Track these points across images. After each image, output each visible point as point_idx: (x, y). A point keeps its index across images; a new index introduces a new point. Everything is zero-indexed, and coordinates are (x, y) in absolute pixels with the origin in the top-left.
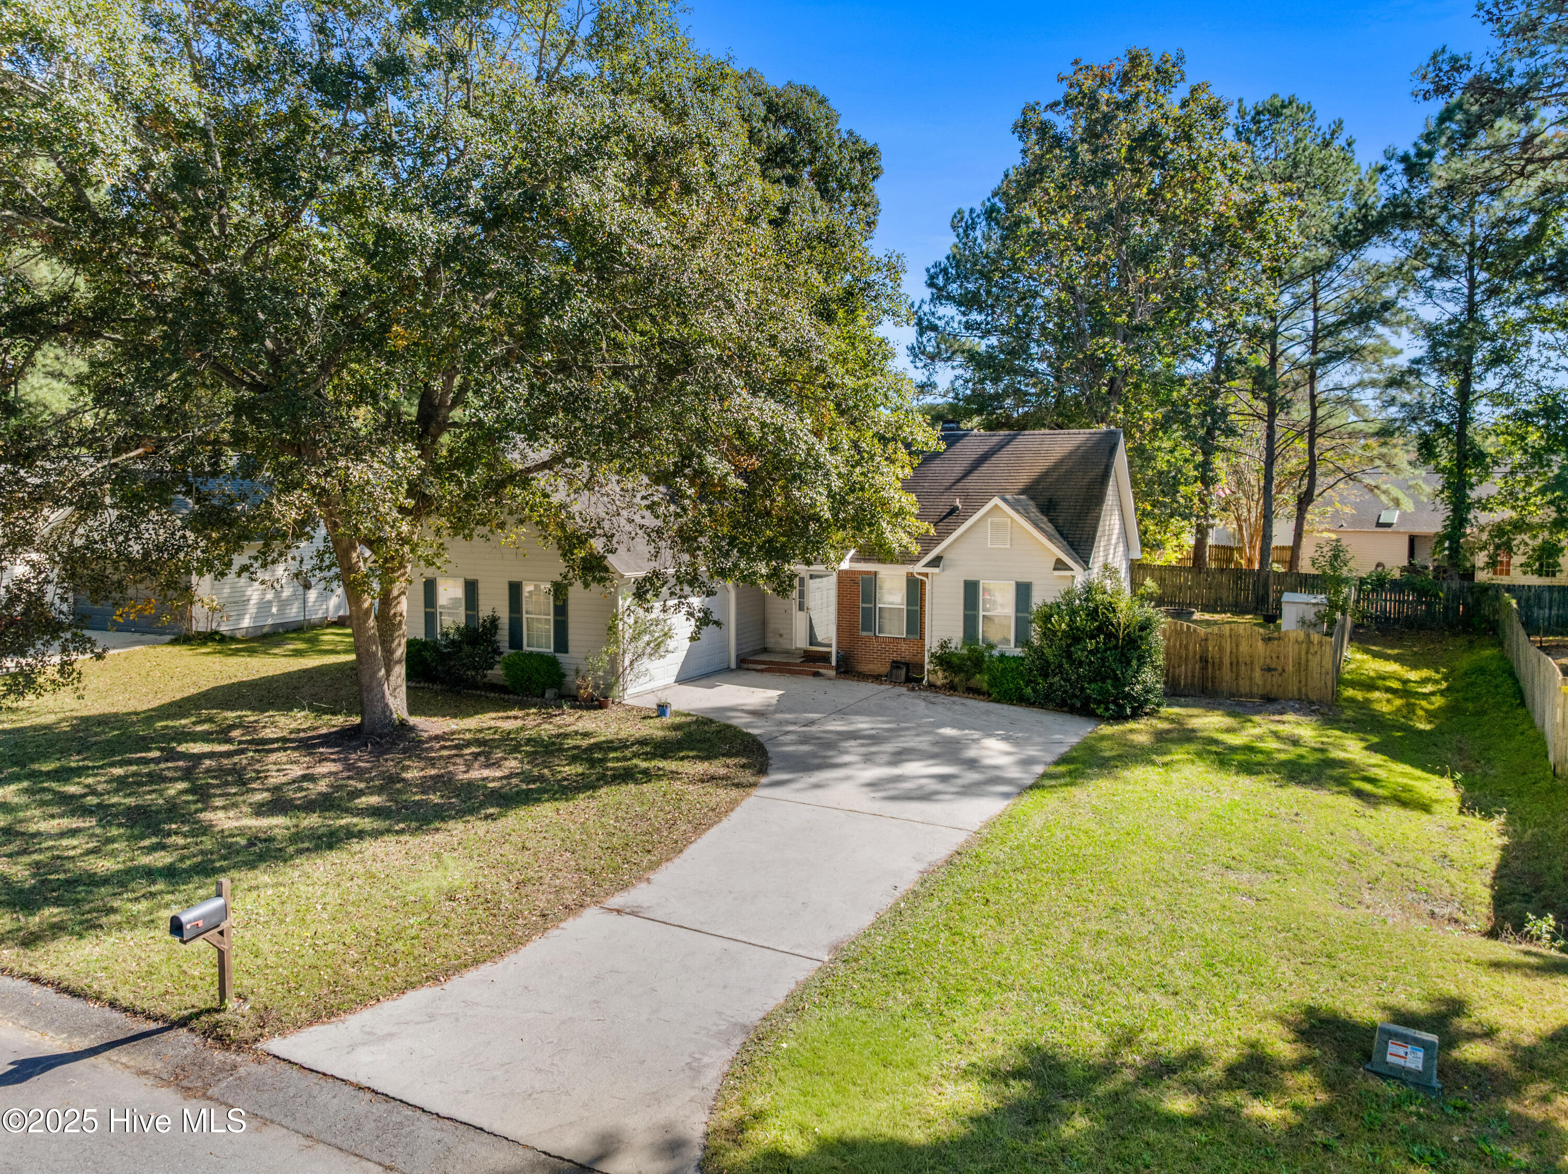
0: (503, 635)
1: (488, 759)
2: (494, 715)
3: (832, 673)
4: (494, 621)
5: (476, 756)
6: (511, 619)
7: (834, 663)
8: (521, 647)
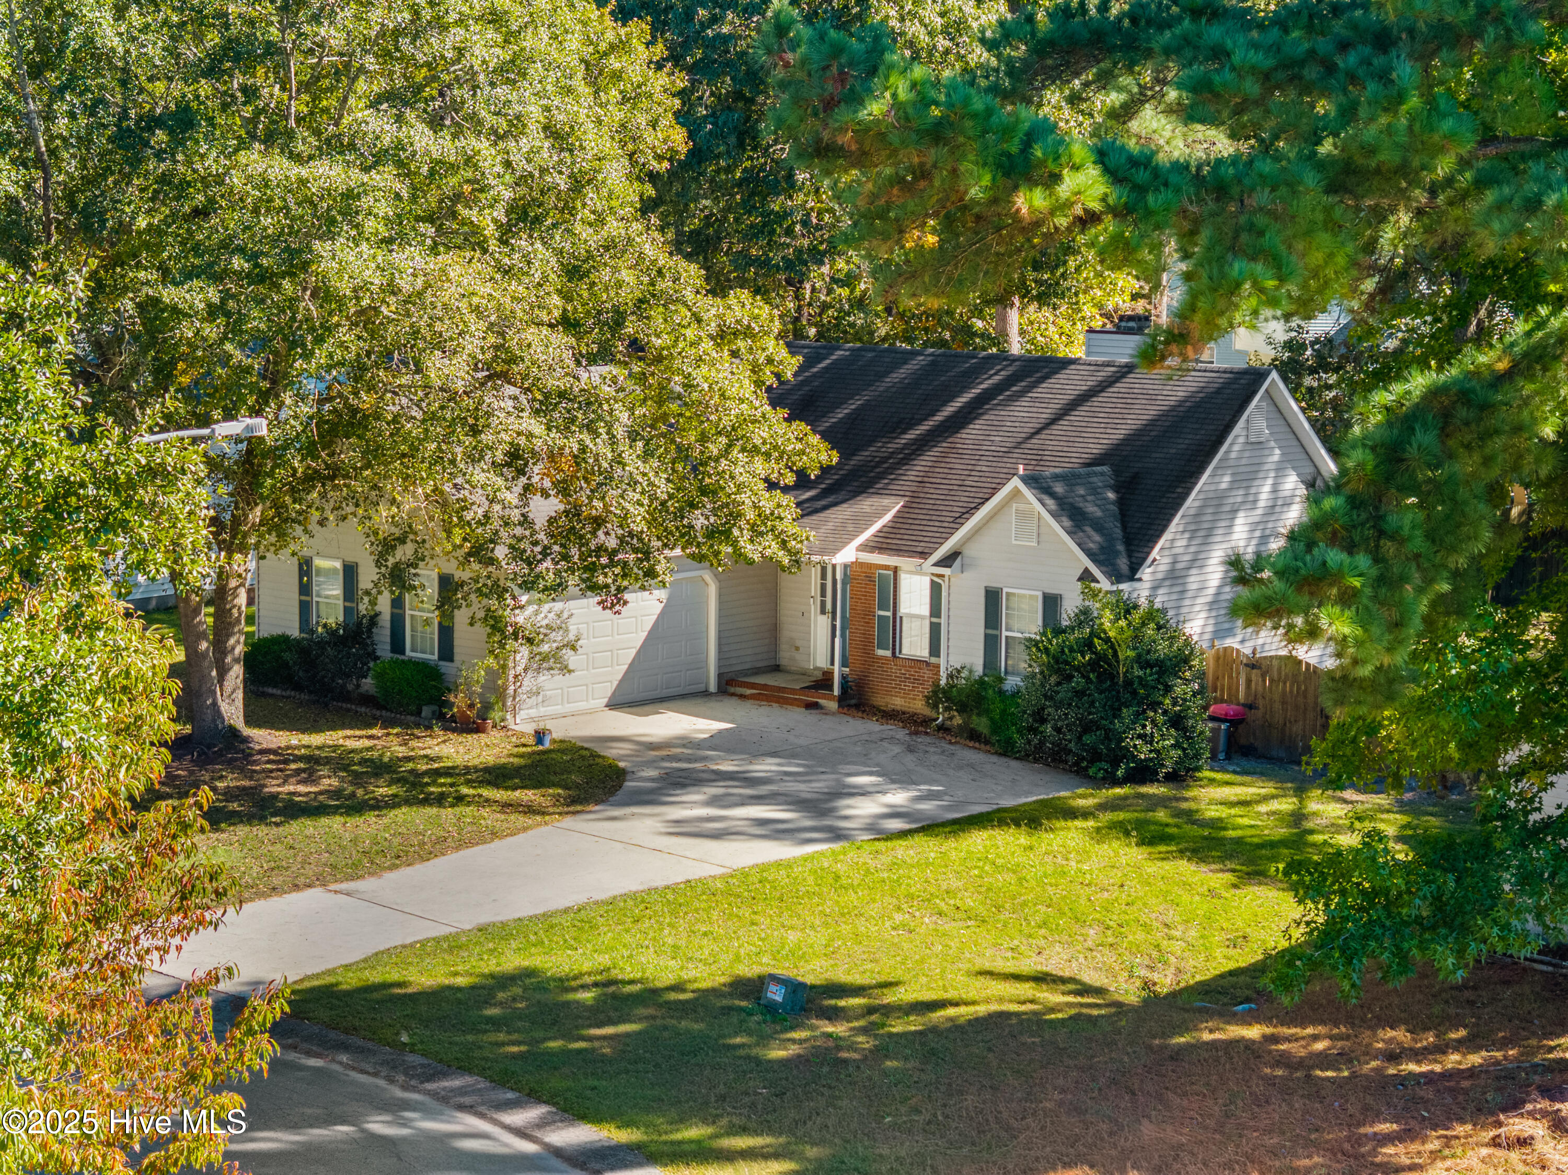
0: (383, 634)
1: (310, 775)
2: (349, 732)
3: (833, 705)
4: (374, 619)
5: (298, 772)
6: (392, 615)
7: (836, 691)
8: (403, 652)
